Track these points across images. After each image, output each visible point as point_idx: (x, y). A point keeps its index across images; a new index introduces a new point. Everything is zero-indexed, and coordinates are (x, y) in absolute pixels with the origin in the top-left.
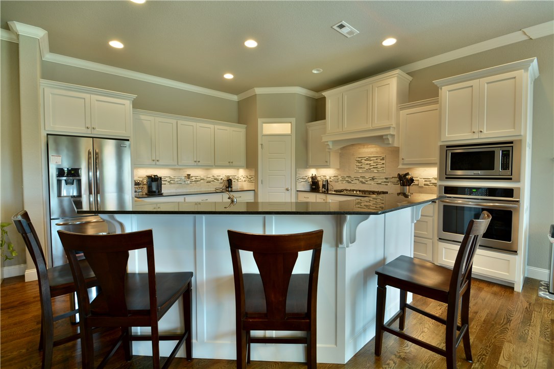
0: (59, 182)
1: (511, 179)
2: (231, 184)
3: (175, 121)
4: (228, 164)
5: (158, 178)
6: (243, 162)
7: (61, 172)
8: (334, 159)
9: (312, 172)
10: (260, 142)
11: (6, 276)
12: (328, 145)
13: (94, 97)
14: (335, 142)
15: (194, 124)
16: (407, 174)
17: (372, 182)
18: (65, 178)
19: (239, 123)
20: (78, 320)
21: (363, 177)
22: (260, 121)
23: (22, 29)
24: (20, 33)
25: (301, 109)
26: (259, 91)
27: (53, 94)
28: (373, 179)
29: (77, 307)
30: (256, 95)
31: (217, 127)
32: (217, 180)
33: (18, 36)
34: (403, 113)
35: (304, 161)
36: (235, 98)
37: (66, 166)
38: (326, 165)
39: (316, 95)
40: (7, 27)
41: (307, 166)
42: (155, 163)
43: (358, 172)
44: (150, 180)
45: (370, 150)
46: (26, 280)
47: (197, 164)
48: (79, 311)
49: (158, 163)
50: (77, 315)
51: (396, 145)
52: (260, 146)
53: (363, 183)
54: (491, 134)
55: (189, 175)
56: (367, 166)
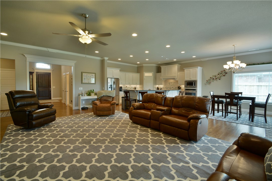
1: (195, 87)
6: (139, 83)
8: (163, 83)
9: (157, 86)
10: (144, 78)
14: (163, 79)
16: (180, 86)
17: (172, 88)
19: (137, 73)
21: (170, 87)
22: (144, 72)
25: (155, 69)
26: (144, 65)
28: (173, 88)
31: (133, 74)
32: (132, 88)
34: (179, 73)
35: (155, 83)
36: (137, 66)
38: (161, 84)
39: (158, 66)
41: (156, 84)
43: (169, 86)
45: (172, 81)
47: (129, 84)
49: (122, 83)
51: (177, 80)
52: (144, 79)
53: (170, 89)
54: (192, 79)
55: (127, 86)
56: (171, 85)
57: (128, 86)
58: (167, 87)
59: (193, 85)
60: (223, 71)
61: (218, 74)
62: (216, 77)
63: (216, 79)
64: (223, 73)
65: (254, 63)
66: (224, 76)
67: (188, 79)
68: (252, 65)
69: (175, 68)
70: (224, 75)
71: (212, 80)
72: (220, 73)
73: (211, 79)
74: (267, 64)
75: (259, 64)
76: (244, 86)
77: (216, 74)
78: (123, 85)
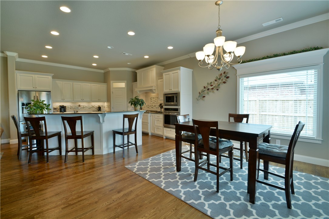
0: (23, 108)
1: (177, 105)
2: (101, 109)
3: (72, 83)
4: (98, 100)
5: (64, 107)
6: (106, 99)
7: (23, 104)
10: (111, 91)
11: (2, 143)
12: (137, 92)
13: (36, 76)
14: (140, 91)
15: (81, 84)
18: (25, 107)
19: (104, 82)
20: (29, 147)
21: (152, 105)
22: (111, 82)
23: (9, 54)
24: (8, 55)
25: (130, 77)
26: (110, 69)
27: (20, 75)
28: (155, 106)
29: (29, 144)
30: (110, 71)
31: (92, 84)
32: (94, 107)
33: (7, 56)
36: (102, 71)
37: (25, 102)
40: (2, 52)
42: (63, 100)
43: (151, 103)
44: (61, 107)
45: (154, 95)
46: (10, 144)
47: (83, 101)
48: (29, 145)
49: (64, 100)
50: (29, 146)
52: (111, 93)
53: (152, 108)
54: (174, 90)
55: (80, 105)
56: (153, 101)
57: (83, 104)
58: (148, 105)
59: (174, 102)
60: (223, 74)
61: (216, 80)
62: (212, 85)
63: (212, 89)
64: (223, 77)
65: (275, 53)
66: (224, 83)
67: (167, 91)
68: (272, 57)
69: (153, 71)
70: (224, 81)
71: (206, 91)
72: (219, 78)
73: (204, 89)
74: (301, 52)
75: (284, 54)
76: (274, 102)
77: (212, 80)
78: (73, 103)
